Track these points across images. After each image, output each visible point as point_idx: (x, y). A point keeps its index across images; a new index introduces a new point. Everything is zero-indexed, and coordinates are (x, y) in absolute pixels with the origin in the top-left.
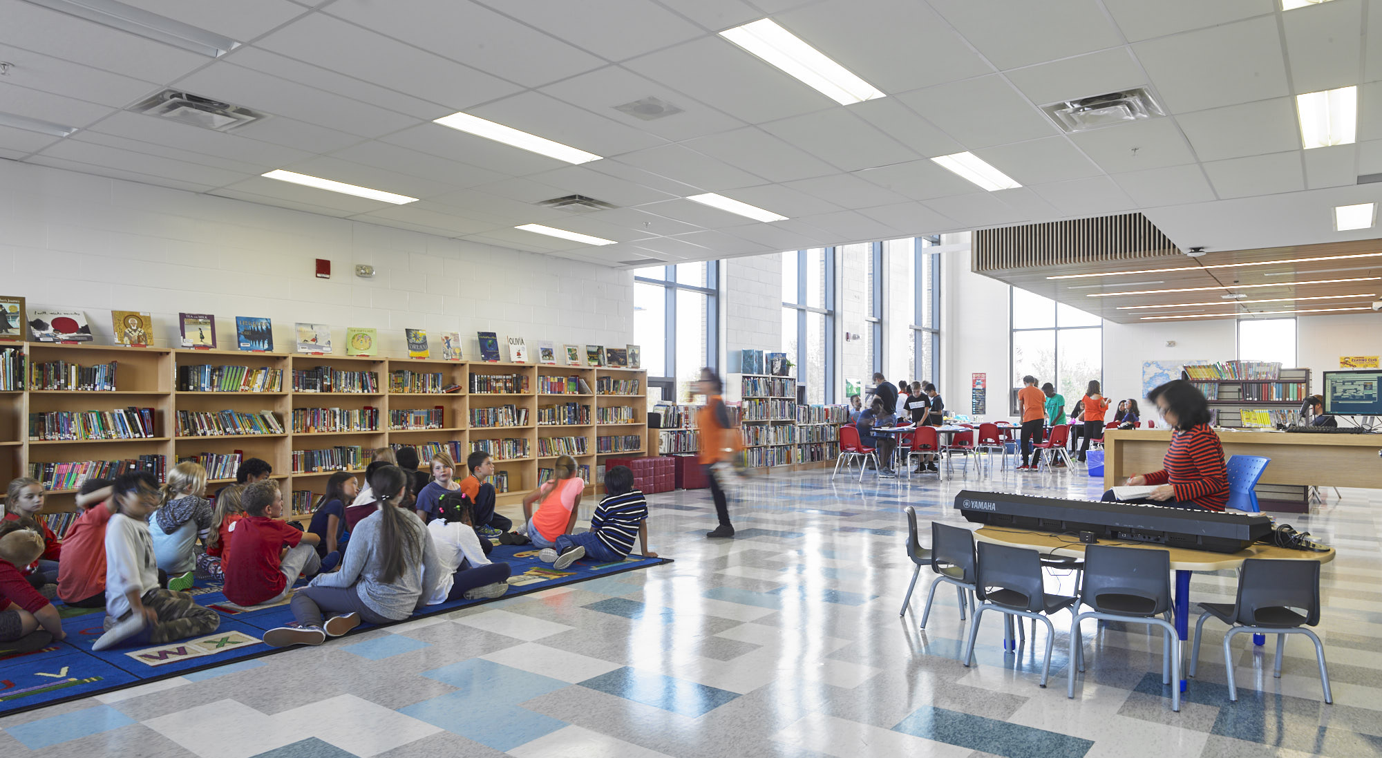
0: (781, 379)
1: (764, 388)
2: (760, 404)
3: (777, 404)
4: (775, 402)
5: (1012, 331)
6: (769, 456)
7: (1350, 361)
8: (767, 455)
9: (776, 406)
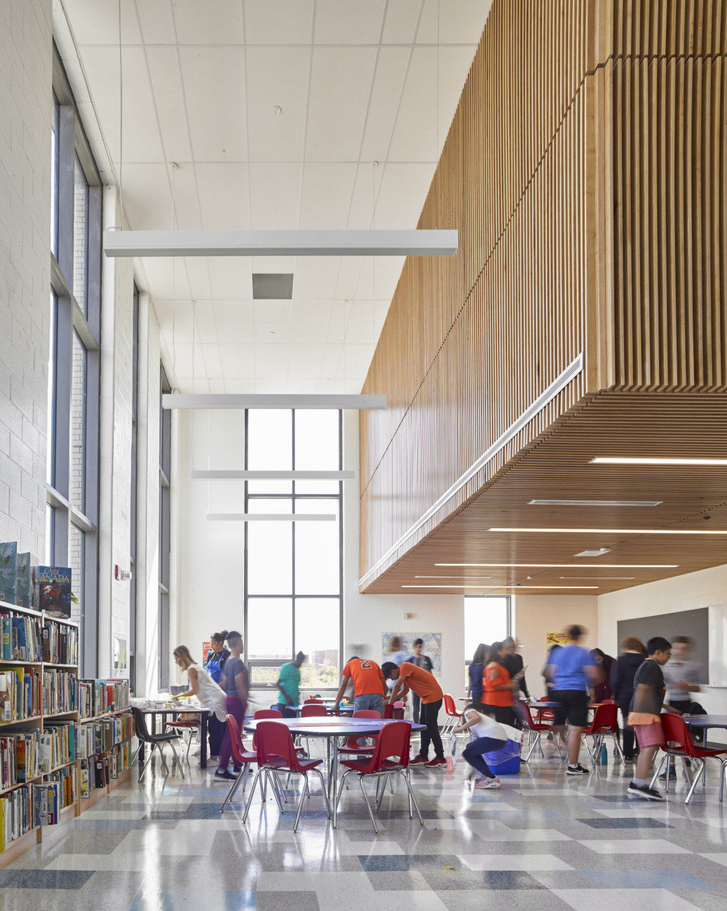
0: (59, 624)
1: (34, 642)
2: (26, 680)
3: (53, 679)
4: (50, 676)
5: (246, 597)
6: (44, 802)
7: (554, 637)
8: (39, 799)
9: (52, 684)
